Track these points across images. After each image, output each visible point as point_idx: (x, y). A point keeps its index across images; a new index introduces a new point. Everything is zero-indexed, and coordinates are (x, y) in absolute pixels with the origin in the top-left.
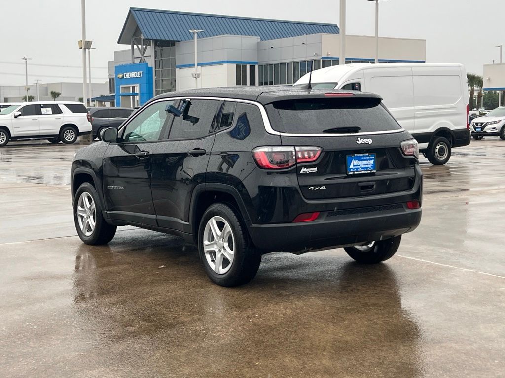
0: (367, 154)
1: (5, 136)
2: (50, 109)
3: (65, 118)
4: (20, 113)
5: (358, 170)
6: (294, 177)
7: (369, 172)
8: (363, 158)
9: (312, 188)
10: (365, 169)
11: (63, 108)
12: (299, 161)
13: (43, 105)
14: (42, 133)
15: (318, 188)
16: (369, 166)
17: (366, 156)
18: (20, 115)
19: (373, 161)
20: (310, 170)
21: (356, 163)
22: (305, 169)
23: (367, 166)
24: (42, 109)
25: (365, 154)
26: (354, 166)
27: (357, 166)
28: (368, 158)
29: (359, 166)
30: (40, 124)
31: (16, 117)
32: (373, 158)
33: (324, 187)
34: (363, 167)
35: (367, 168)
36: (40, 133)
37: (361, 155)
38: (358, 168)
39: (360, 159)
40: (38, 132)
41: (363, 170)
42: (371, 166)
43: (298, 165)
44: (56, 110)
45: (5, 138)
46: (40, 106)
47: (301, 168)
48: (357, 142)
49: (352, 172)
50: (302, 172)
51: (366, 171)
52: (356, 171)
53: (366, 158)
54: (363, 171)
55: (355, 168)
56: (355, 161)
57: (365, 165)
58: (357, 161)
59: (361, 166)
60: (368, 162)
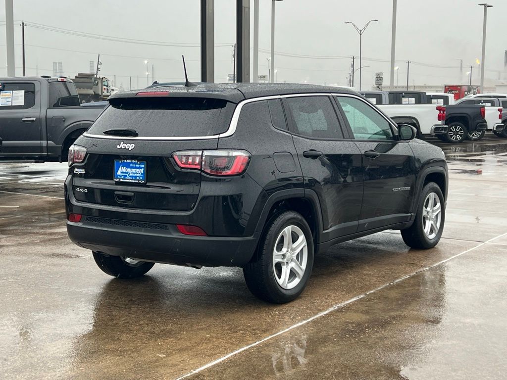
0: (136, 161)
5: (126, 178)
7: (137, 181)
8: (131, 165)
9: (78, 189)
10: (134, 178)
12: (75, 160)
15: (82, 190)
16: (138, 175)
17: (135, 164)
19: (143, 169)
20: (79, 171)
21: (124, 169)
23: (135, 175)
25: (133, 161)
26: (121, 173)
27: (125, 173)
28: (137, 166)
29: (127, 173)
32: (143, 166)
33: (86, 190)
34: (131, 175)
35: (136, 177)
37: (129, 161)
38: (126, 176)
39: (128, 166)
41: (131, 178)
42: (140, 175)
43: (73, 165)
47: (74, 168)
48: (118, 146)
49: (118, 178)
50: (75, 172)
51: (134, 180)
52: (122, 179)
53: (134, 166)
54: (131, 180)
55: (123, 175)
56: (123, 167)
57: (134, 173)
58: (125, 168)
59: (129, 174)
60: (137, 171)
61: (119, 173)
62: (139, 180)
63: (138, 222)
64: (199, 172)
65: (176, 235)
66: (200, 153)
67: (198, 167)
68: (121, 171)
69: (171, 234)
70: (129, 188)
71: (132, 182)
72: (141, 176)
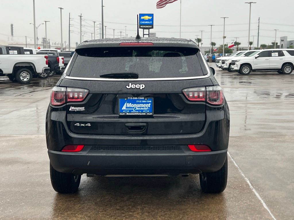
0: (143, 98)
1: (249, 69)
2: (277, 53)
3: (285, 59)
4: (258, 56)
5: (132, 112)
6: (64, 113)
7: (145, 114)
8: (138, 101)
9: (78, 124)
11: (285, 53)
12: (69, 100)
13: (273, 51)
14: (271, 68)
15: (83, 125)
16: (145, 109)
17: (142, 100)
18: (258, 57)
19: (150, 104)
20: (77, 109)
22: (73, 108)
23: (142, 109)
24: (272, 53)
25: (140, 98)
26: (126, 108)
27: (131, 108)
28: (144, 101)
29: (133, 108)
30: (269, 62)
31: (256, 58)
32: (151, 101)
33: (89, 125)
34: (137, 109)
36: (269, 68)
37: (136, 98)
38: (133, 110)
39: (134, 102)
40: (269, 67)
41: (138, 112)
42: (147, 108)
43: (68, 104)
44: (281, 54)
45: (249, 70)
46: (271, 52)
47: (69, 106)
48: (127, 87)
49: (124, 113)
50: (70, 110)
51: (141, 113)
52: (129, 113)
53: (141, 101)
54: (138, 113)
55: (128, 110)
56: (128, 104)
57: (140, 108)
58: (130, 104)
59: (135, 108)
60: (144, 105)
61: (124, 108)
62: (146, 113)
63: (152, 146)
64: (205, 103)
65: (188, 153)
66: (203, 89)
67: (204, 100)
68: (126, 107)
69: (183, 153)
70: (141, 120)
71: (140, 115)
72: (148, 110)
